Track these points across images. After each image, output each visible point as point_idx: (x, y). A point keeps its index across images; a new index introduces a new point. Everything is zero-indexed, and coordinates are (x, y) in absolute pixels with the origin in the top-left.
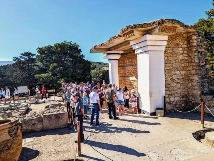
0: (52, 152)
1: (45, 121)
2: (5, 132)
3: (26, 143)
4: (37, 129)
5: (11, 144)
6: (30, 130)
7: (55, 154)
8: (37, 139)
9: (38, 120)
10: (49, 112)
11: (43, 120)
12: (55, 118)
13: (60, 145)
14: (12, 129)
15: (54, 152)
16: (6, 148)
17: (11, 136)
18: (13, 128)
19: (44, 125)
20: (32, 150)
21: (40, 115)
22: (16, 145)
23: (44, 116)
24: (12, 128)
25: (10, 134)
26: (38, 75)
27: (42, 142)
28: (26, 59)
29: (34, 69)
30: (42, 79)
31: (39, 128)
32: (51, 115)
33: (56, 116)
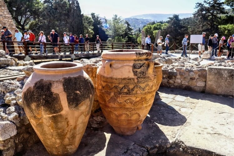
0: (206, 128)
1: (209, 77)
2: (128, 65)
3: (175, 101)
4: (195, 87)
5: (134, 87)
6: (185, 86)
7: (209, 135)
8: (191, 101)
9: (200, 73)
10: (221, 65)
11: (207, 74)
12: (229, 76)
13: (225, 123)
14: (140, 64)
15: (209, 130)
16: (126, 90)
17: (135, 73)
18: (142, 62)
19: (207, 84)
20: (178, 113)
21: (204, 67)
22: (142, 92)
23: (209, 68)
24: (140, 62)
25: (135, 70)
26: (222, 26)
27: (196, 108)
28: (212, 4)
29: (219, 18)
30: (227, 32)
31: (199, 87)
32: (223, 69)
33: (231, 73)
